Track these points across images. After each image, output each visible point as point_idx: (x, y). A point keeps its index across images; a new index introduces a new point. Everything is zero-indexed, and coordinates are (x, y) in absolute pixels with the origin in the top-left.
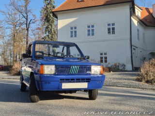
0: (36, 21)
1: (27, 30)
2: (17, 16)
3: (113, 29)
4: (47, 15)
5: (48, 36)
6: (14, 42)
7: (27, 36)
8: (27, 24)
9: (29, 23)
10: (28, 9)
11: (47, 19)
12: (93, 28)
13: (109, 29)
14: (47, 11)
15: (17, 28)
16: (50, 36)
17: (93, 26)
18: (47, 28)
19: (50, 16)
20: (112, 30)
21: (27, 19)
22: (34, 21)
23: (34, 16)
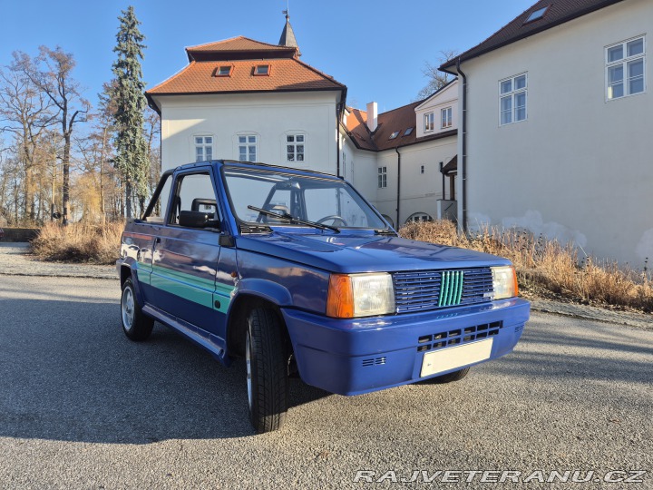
0: (90, 117)
1: (67, 137)
2: (35, 100)
3: (300, 148)
4: (123, 104)
5: (125, 155)
6: (28, 167)
7: (66, 152)
8: (64, 123)
9: (72, 121)
10: (67, 83)
11: (122, 114)
12: (252, 144)
13: (291, 149)
14: (122, 95)
15: (35, 131)
16: (131, 155)
17: (252, 139)
18: (122, 135)
19: (131, 107)
20: (298, 151)
21: (65, 109)
22: (84, 116)
23: (85, 103)
